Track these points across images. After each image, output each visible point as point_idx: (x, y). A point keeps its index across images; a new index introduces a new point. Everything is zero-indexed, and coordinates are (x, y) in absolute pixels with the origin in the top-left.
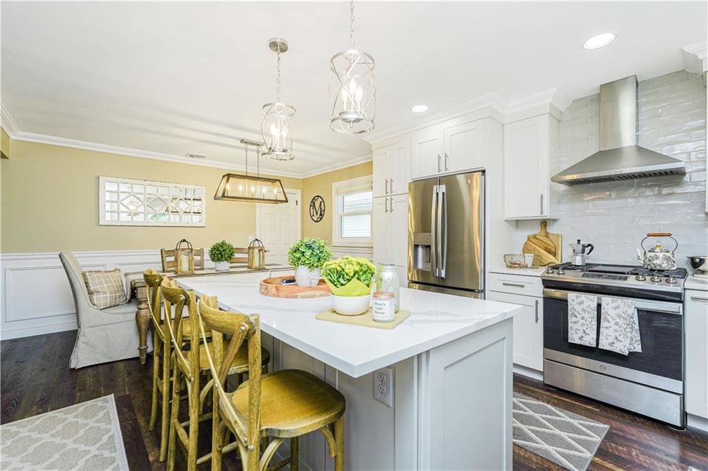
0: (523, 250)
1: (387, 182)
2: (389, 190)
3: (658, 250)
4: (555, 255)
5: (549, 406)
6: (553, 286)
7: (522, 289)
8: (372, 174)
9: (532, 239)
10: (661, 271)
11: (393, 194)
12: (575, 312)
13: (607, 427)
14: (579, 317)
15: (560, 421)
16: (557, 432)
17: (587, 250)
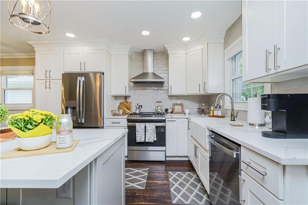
0: (118, 108)
1: (46, 71)
2: (48, 76)
3: (159, 107)
4: (129, 109)
5: (131, 169)
6: (131, 121)
7: (119, 124)
8: (35, 65)
9: (121, 104)
10: (160, 113)
11: (51, 78)
12: (138, 130)
13: (148, 169)
14: (139, 132)
15: (135, 173)
16: (135, 177)
17: (140, 107)
